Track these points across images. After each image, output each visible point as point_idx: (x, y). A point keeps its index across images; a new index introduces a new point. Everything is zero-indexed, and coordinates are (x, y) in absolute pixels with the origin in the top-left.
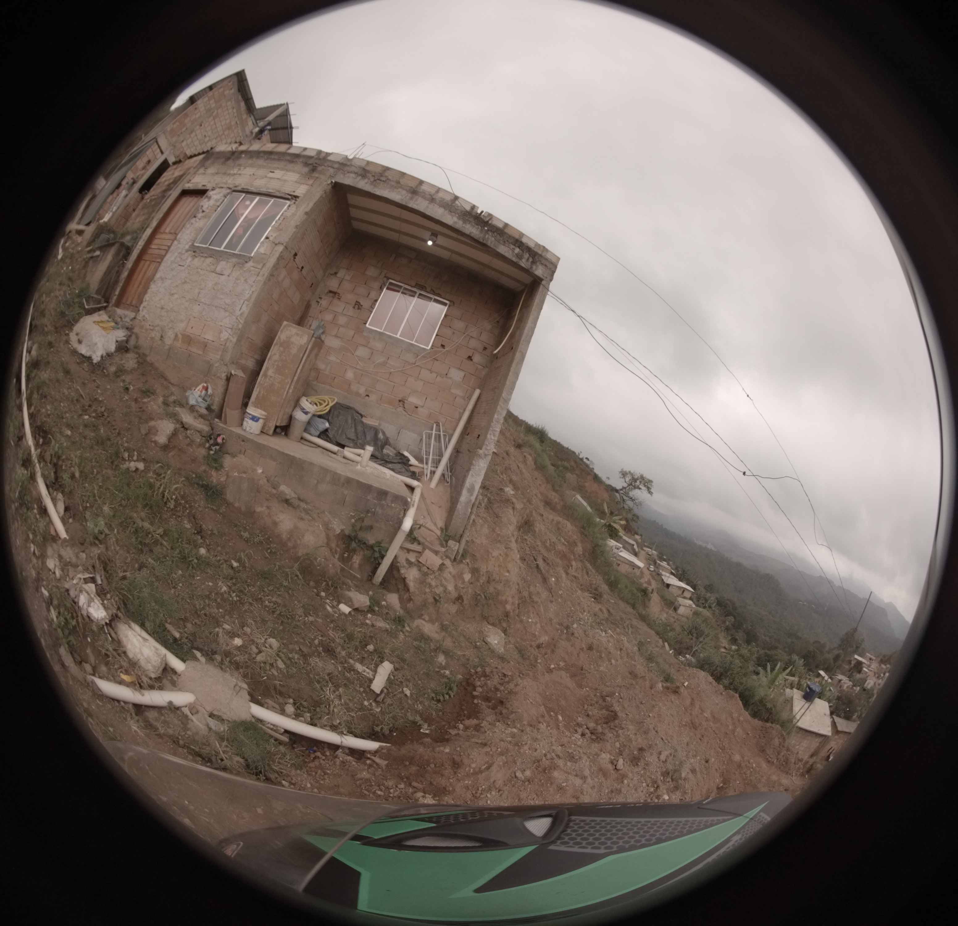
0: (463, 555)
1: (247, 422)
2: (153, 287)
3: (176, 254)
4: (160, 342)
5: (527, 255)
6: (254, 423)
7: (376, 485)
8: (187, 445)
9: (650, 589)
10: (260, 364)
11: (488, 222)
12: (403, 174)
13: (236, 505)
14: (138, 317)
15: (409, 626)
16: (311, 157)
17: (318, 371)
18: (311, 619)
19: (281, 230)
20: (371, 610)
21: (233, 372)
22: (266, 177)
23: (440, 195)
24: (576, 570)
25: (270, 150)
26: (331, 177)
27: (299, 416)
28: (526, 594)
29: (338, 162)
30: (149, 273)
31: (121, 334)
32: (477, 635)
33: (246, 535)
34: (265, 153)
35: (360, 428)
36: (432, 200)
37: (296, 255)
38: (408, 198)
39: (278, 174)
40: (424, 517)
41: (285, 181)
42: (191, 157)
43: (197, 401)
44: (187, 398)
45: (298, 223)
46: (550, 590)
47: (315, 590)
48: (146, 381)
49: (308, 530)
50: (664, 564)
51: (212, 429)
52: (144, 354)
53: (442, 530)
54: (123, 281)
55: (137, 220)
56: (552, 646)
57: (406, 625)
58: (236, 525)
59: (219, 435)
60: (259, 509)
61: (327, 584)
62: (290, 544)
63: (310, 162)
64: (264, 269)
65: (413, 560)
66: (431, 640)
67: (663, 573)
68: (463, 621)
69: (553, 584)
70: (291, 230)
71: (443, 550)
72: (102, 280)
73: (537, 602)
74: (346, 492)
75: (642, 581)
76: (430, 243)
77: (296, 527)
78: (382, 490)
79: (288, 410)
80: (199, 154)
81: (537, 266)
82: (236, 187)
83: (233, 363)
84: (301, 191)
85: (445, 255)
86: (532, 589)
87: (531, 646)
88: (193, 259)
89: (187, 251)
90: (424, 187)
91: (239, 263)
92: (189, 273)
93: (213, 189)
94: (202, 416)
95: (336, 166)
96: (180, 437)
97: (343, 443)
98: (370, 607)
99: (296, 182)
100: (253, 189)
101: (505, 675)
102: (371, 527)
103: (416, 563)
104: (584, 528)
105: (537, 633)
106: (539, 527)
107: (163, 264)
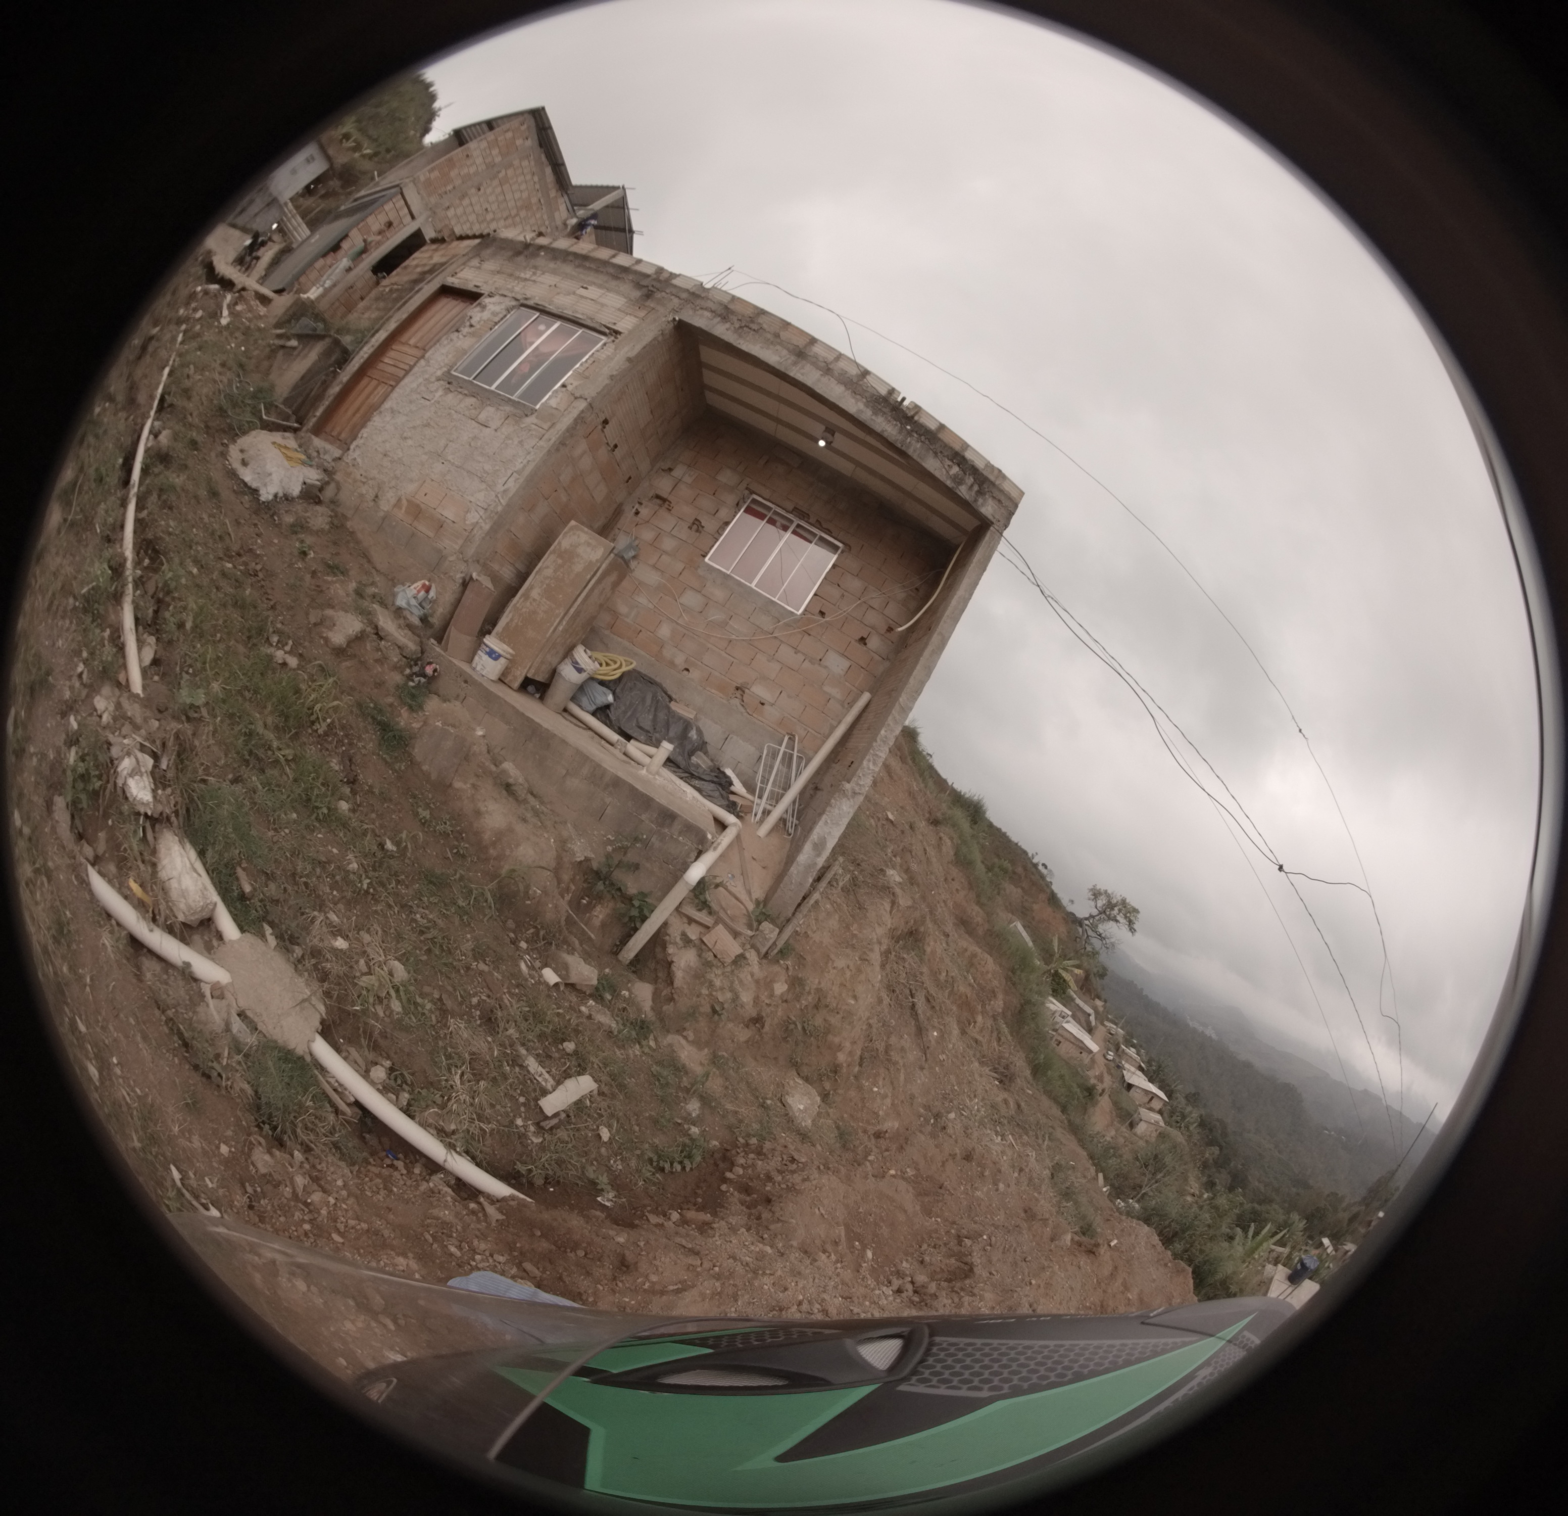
0: (781, 951)
1: (480, 657)
2: (377, 421)
3: (421, 380)
4: (372, 504)
5: (970, 480)
6: (490, 660)
7: (663, 800)
8: (377, 661)
9: (1100, 1088)
10: (522, 577)
11: (913, 417)
12: (786, 325)
13: (425, 768)
14: (345, 458)
15: (656, 1039)
16: (647, 276)
17: (615, 615)
18: (482, 966)
19: (587, 378)
20: (597, 994)
21: (475, 575)
22: (574, 293)
23: (842, 364)
24: (981, 1030)
25: (584, 252)
26: (674, 311)
27: (568, 672)
28: (880, 1046)
29: (687, 291)
30: (375, 399)
31: (313, 476)
32: (772, 1087)
33: (425, 814)
34: (576, 255)
35: (662, 716)
36: (827, 370)
37: (606, 422)
38: (790, 361)
39: (593, 292)
40: (733, 876)
41: (603, 305)
42: (461, 238)
43: (408, 604)
44: (394, 595)
45: (615, 373)
46: (925, 1050)
47: (512, 935)
48: (337, 554)
49: (528, 839)
50: (1132, 1052)
51: (423, 652)
52: (343, 515)
53: (758, 903)
54: (331, 398)
55: (366, 315)
56: (902, 1140)
57: (651, 1037)
58: (414, 797)
59: (430, 663)
60: (458, 784)
61: (537, 934)
62: (492, 852)
63: (645, 282)
64: (552, 430)
65: (693, 937)
66: (686, 1073)
67: (1127, 1066)
68: (756, 1059)
69: (933, 1042)
70: (602, 381)
71: (750, 933)
72: (296, 387)
73: (895, 1063)
74: (608, 800)
75: (1090, 1073)
76: (822, 443)
77: (510, 830)
78: (668, 810)
79: (555, 661)
80: (474, 237)
81: (985, 500)
82: (526, 299)
83: (478, 562)
84: (625, 324)
85: (845, 467)
86: (893, 1040)
87: (865, 1131)
88: (446, 394)
89: (438, 379)
90: (816, 349)
91: (515, 415)
92: (436, 413)
93: (491, 295)
94: (410, 626)
95: (684, 295)
96: (368, 647)
97: (630, 732)
98: (597, 989)
99: (619, 310)
100: (552, 308)
101: (793, 1160)
102: (637, 867)
103: (697, 942)
104: (1013, 971)
105: (881, 1113)
106: (934, 945)
107: (397, 390)
